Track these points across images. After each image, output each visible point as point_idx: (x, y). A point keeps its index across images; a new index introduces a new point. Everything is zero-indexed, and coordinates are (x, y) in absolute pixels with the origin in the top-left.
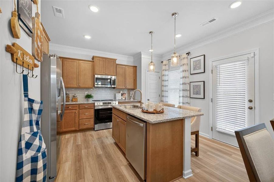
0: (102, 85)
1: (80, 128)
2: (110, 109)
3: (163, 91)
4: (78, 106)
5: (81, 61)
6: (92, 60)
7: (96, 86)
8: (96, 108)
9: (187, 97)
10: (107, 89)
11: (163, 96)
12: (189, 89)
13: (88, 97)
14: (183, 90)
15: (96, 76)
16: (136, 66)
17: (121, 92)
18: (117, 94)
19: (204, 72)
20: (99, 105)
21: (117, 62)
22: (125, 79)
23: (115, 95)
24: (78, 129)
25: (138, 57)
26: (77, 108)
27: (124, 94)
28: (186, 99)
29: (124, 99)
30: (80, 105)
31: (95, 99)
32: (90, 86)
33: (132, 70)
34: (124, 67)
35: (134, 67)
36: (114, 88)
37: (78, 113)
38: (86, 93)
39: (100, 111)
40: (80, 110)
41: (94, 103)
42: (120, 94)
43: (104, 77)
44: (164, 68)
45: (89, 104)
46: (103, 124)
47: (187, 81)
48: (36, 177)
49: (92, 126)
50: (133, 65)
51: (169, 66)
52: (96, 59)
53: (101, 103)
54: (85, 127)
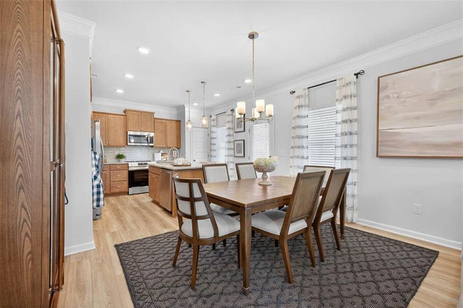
0: (134, 143)
1: (112, 191)
2: (147, 171)
3: (211, 150)
4: (109, 167)
5: (111, 116)
6: (124, 114)
7: (129, 144)
8: (130, 169)
9: (231, 156)
10: (143, 148)
11: (211, 156)
12: (233, 147)
13: (120, 157)
14: (228, 149)
15: (129, 133)
16: (180, 121)
17: (162, 152)
18: (156, 154)
19: (244, 131)
20: (134, 166)
21: (156, 116)
22: (166, 136)
23: (154, 155)
24: (109, 193)
25: (181, 110)
26: (108, 169)
27: (165, 154)
28: (231, 158)
29: (165, 160)
30: (111, 166)
31: (128, 159)
32: (122, 144)
33: (174, 125)
34: (165, 121)
35: (177, 121)
36: (152, 146)
37: (109, 175)
38: (117, 153)
39: (135, 172)
40: (111, 171)
41: (128, 164)
42: (160, 154)
43: (138, 133)
44: (212, 123)
45: (121, 164)
46: (139, 187)
47: (232, 139)
48: (100, 196)
49: (126, 190)
50: (176, 119)
51: (217, 122)
52: (129, 112)
53: (136, 164)
54: (117, 191)
